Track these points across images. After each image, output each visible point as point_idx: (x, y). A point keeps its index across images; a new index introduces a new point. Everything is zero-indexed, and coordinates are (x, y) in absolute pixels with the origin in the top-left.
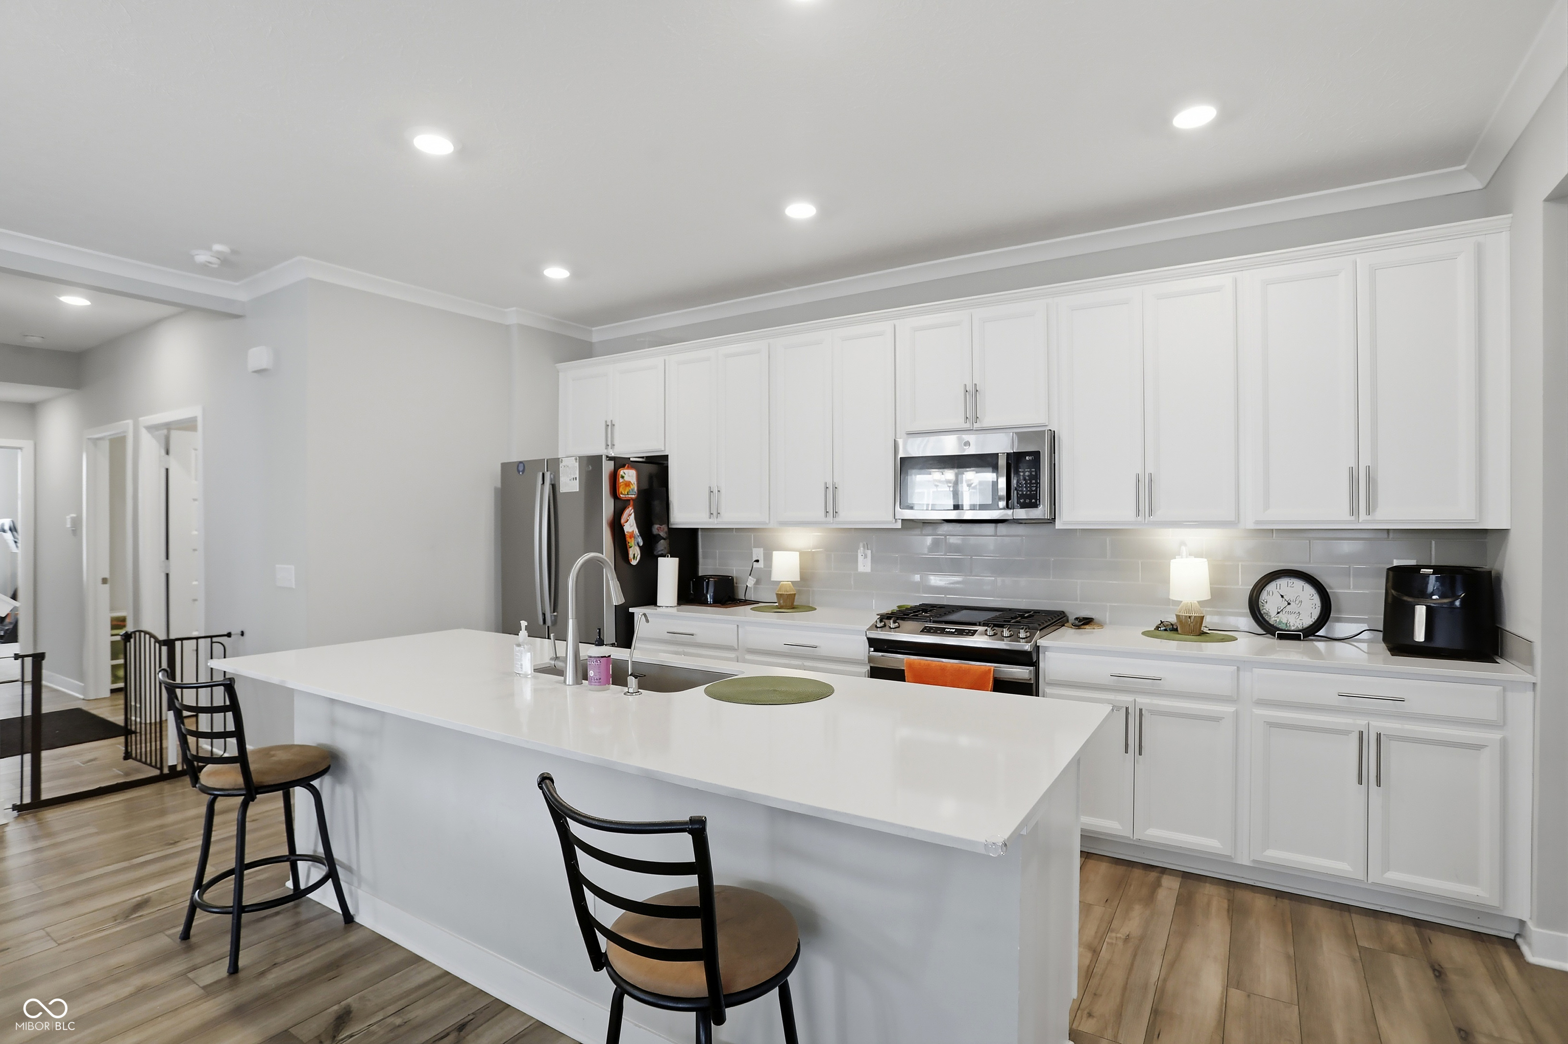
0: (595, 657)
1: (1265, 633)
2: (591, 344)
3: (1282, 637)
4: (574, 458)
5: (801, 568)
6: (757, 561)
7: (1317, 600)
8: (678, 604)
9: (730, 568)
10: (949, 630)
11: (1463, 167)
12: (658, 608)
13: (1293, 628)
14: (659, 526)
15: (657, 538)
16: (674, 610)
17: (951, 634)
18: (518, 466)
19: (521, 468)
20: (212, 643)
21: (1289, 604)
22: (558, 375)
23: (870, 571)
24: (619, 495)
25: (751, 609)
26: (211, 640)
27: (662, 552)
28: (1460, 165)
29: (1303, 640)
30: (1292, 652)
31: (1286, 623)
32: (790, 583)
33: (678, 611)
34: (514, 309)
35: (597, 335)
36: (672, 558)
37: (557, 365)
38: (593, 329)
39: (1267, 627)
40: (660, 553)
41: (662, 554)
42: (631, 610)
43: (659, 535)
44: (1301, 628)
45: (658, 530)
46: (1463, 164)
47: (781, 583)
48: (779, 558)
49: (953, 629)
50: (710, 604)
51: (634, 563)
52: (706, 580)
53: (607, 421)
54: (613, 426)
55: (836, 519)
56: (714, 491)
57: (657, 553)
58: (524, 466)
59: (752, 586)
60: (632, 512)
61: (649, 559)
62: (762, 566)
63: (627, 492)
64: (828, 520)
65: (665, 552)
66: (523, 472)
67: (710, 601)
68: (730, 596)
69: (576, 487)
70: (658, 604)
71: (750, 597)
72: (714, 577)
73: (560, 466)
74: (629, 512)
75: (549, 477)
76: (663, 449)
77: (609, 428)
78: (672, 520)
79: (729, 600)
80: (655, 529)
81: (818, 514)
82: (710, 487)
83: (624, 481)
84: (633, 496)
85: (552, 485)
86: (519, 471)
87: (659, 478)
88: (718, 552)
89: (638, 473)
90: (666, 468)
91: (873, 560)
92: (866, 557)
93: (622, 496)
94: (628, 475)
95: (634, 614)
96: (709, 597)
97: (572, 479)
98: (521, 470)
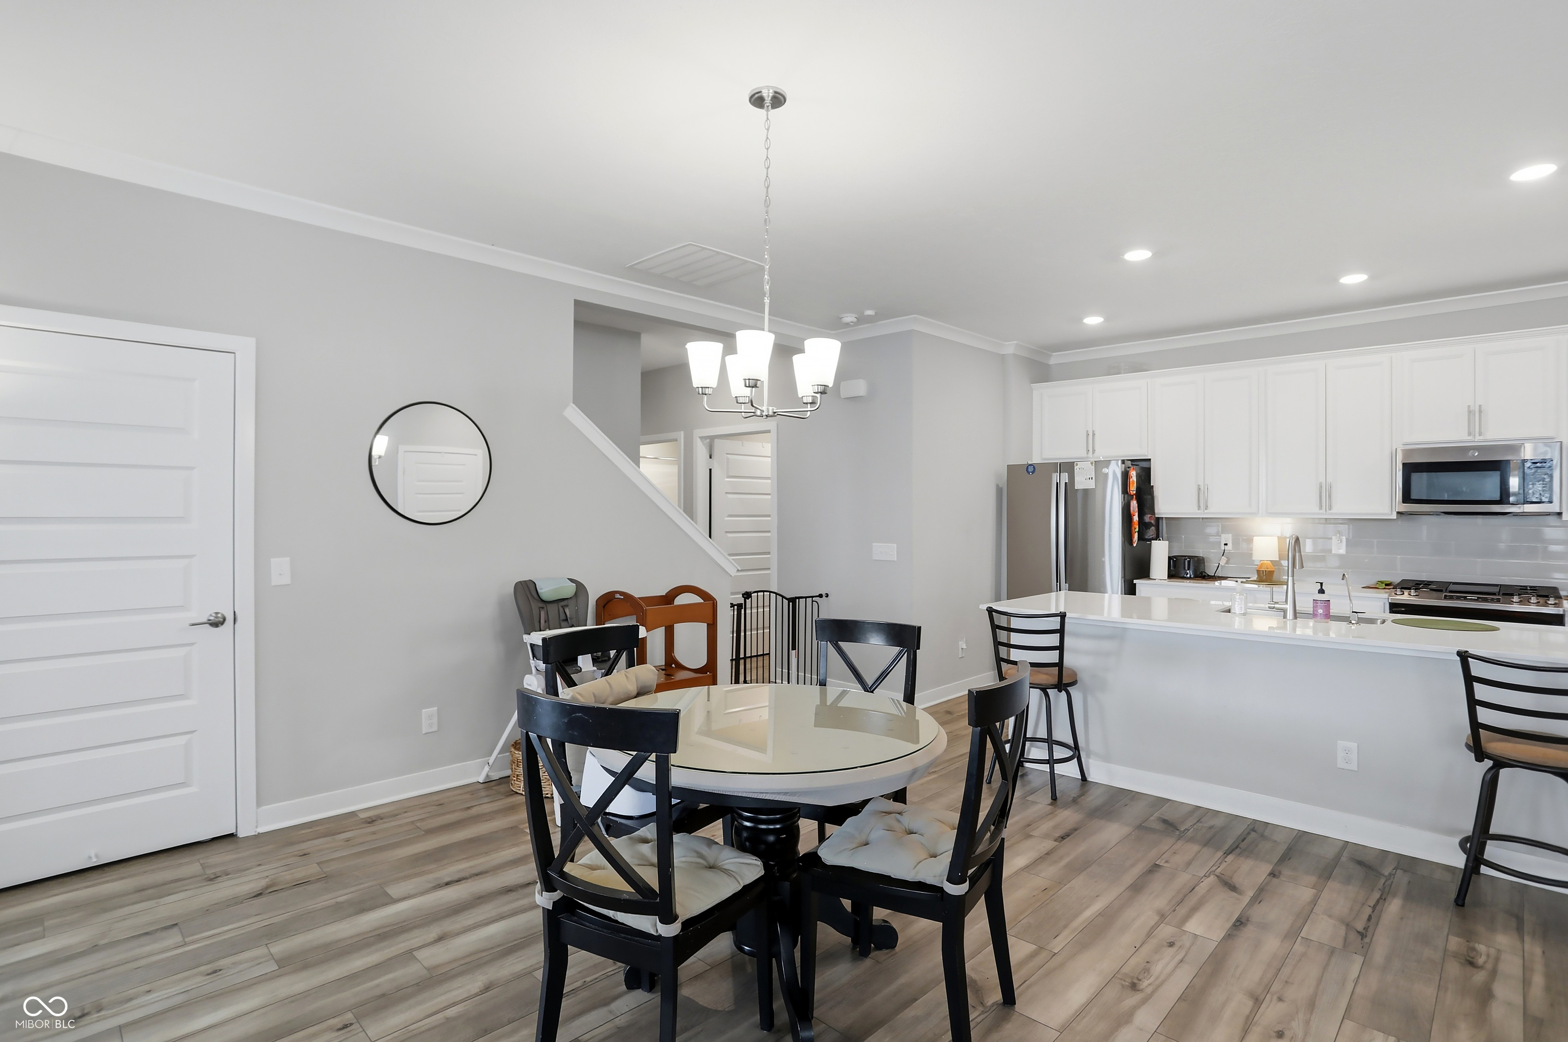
2: (1048, 366)
4: (1088, 462)
5: (1279, 551)
6: (1226, 544)
8: (1168, 578)
10: (1470, 597)
12: (1152, 581)
14: (1150, 515)
15: (1149, 526)
16: (1165, 583)
17: (1472, 600)
18: (1025, 467)
19: (1031, 469)
20: (813, 601)
22: (1032, 392)
23: (1345, 553)
24: (1129, 492)
26: (812, 599)
27: (1153, 536)
32: (1269, 562)
33: (1168, 582)
34: (1015, 342)
35: (1055, 359)
37: (1031, 384)
38: (1054, 354)
41: (1153, 538)
42: (1135, 581)
43: (1151, 522)
45: (1151, 519)
47: (1262, 561)
48: (1258, 541)
49: (1475, 598)
50: (1190, 578)
51: (1135, 545)
52: (1186, 559)
53: (1087, 431)
54: (1094, 435)
55: (1330, 511)
56: (1202, 488)
57: (1150, 536)
58: (1034, 467)
59: (1223, 565)
60: (1137, 505)
61: (1141, 542)
62: (1231, 549)
63: (1133, 489)
64: (1321, 511)
65: (1154, 536)
66: (1033, 472)
67: (1190, 575)
68: (1202, 573)
69: (1091, 485)
70: (1151, 578)
71: (1219, 574)
72: (1190, 557)
73: (1075, 469)
74: (1134, 504)
75: (1065, 477)
76: (1146, 454)
77: (1090, 436)
78: (1156, 511)
79: (1201, 575)
80: (1147, 518)
81: (1312, 508)
82: (1199, 486)
83: (1131, 480)
84: (1135, 492)
85: (1066, 483)
86: (1029, 473)
87: (1143, 478)
88: (1183, 537)
89: (1136, 473)
90: (1149, 469)
91: (1349, 543)
92: (1341, 542)
93: (1131, 492)
94: (1133, 474)
95: (1135, 584)
96: (1190, 573)
97: (1087, 479)
98: (1031, 471)
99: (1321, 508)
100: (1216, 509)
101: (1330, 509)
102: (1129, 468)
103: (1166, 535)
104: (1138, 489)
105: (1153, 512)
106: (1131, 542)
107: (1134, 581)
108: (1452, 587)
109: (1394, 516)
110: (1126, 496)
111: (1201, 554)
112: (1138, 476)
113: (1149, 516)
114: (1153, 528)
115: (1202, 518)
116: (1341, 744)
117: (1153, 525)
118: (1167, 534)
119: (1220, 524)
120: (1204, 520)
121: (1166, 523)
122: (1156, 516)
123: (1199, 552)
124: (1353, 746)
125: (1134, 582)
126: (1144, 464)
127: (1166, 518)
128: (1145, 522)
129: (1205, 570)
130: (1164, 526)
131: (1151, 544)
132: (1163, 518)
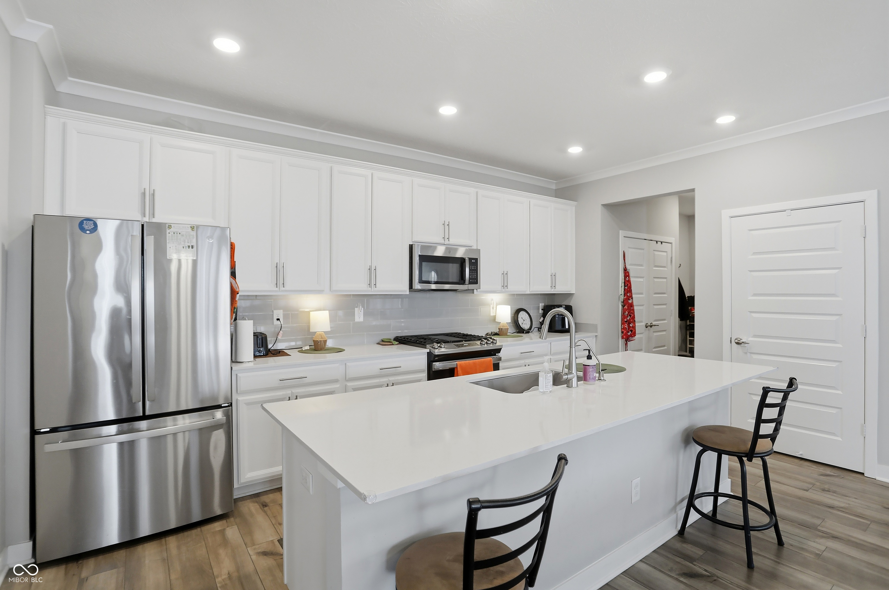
0: (592, 366)
1: (520, 331)
3: (526, 332)
6: (278, 320)
7: (529, 318)
10: (465, 344)
17: (467, 346)
21: (524, 321)
28: (555, 180)
29: (530, 333)
30: (528, 338)
31: (525, 328)
36: (248, 320)
39: (522, 331)
44: (528, 329)
55: (375, 289)
56: (279, 266)
62: (282, 323)
73: (167, 232)
91: (365, 315)
92: (361, 312)
97: (186, 247)
98: (90, 228)
99: (370, 287)
101: (375, 287)
109: (408, 292)
116: (634, 483)
119: (273, 300)
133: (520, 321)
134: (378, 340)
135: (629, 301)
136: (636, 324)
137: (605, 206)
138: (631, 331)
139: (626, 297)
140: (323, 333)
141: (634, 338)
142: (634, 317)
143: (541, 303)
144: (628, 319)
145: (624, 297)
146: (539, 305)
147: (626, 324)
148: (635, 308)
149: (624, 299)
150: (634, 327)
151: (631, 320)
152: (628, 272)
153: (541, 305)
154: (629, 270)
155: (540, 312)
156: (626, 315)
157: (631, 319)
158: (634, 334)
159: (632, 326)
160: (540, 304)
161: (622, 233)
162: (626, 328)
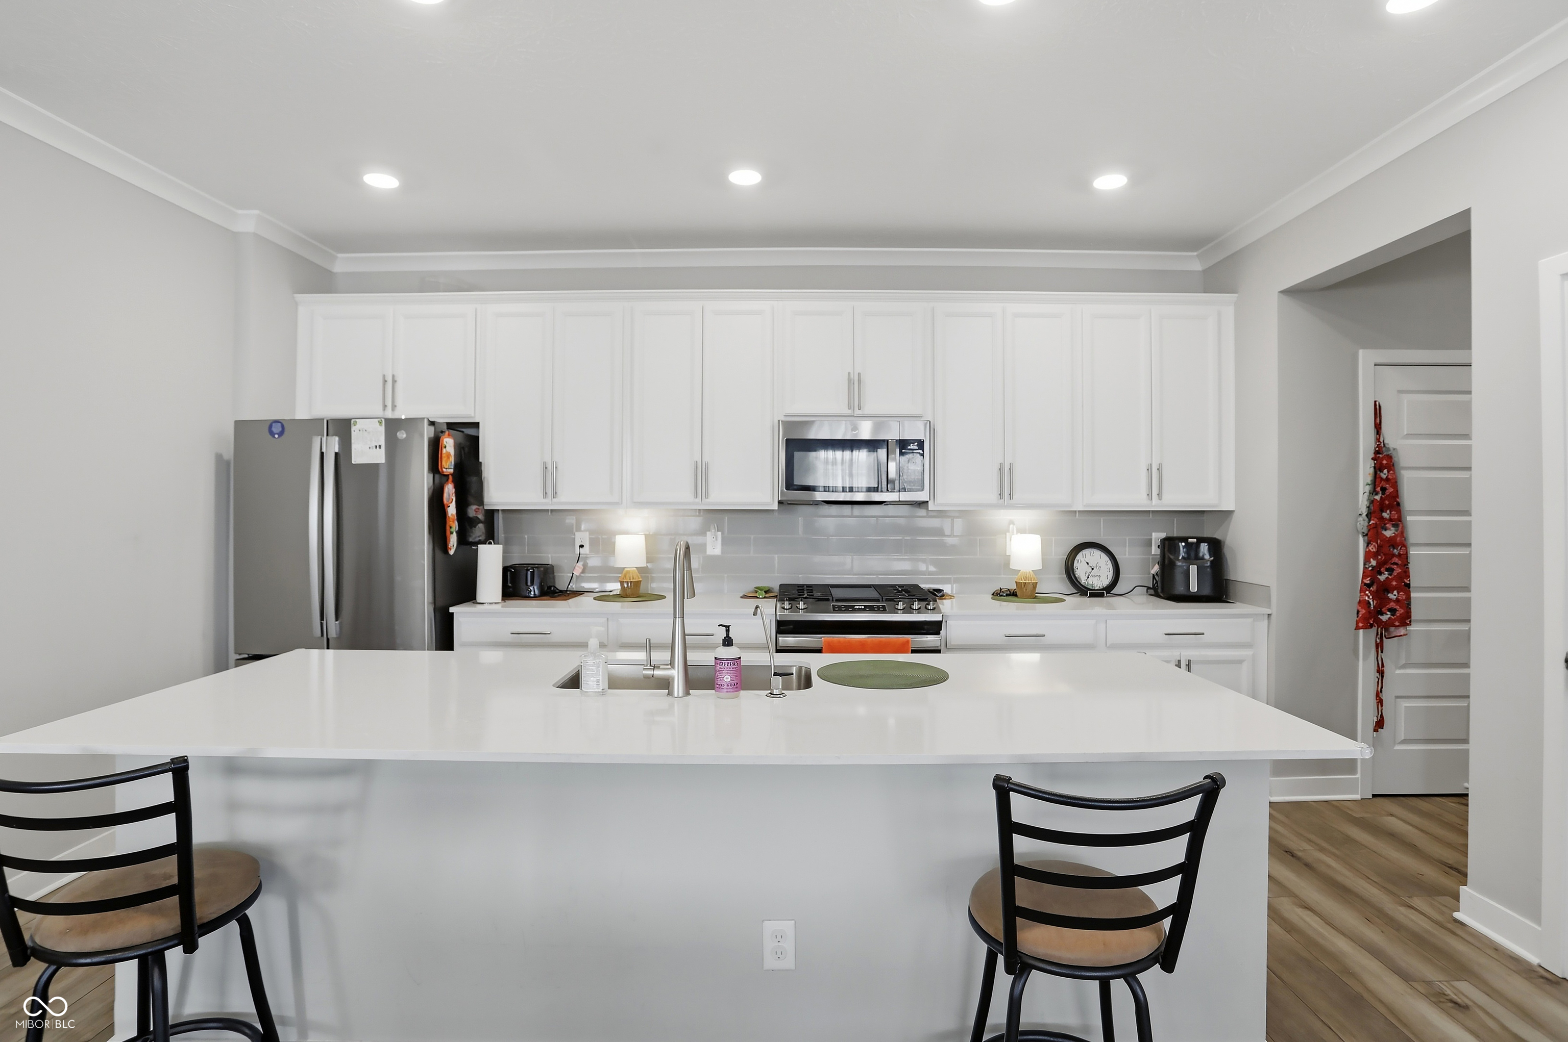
1: (1076, 592)
2: (330, 274)
3: (1092, 595)
4: (377, 420)
5: (647, 552)
6: (582, 546)
7: (1110, 565)
8: (502, 600)
9: (545, 555)
10: (858, 607)
11: (1195, 254)
12: (479, 606)
13: (1097, 588)
14: (476, 506)
15: (473, 522)
16: (498, 607)
17: (860, 610)
18: (271, 426)
19: (277, 429)
21: (1093, 569)
22: (297, 307)
23: (720, 554)
24: (442, 470)
25: (595, 599)
27: (480, 538)
28: (1192, 251)
29: (1106, 597)
30: (1096, 607)
31: (1092, 585)
33: (502, 607)
34: (256, 212)
35: (342, 264)
36: (495, 545)
37: (296, 295)
38: (340, 255)
39: (1083, 590)
40: (477, 539)
41: (480, 540)
42: (452, 610)
43: (478, 518)
44: (1102, 588)
45: (476, 512)
46: (1196, 251)
47: (626, 569)
48: (622, 542)
49: (862, 606)
50: (535, 597)
51: (452, 552)
52: (529, 570)
53: (384, 376)
54: (394, 381)
55: (707, 500)
56: (549, 467)
57: (475, 538)
58: (283, 426)
59: (578, 575)
60: (454, 490)
61: (465, 548)
62: (588, 552)
63: (448, 465)
64: (697, 500)
65: (482, 538)
66: (281, 434)
67: (535, 594)
68: (549, 587)
69: (379, 457)
70: (479, 601)
71: (573, 586)
72: (534, 566)
73: (352, 430)
74: (449, 490)
75: (333, 445)
76: (473, 415)
77: (389, 384)
78: (486, 500)
79: (550, 592)
80: (472, 511)
81: (684, 495)
82: (545, 463)
83: (444, 451)
84: (452, 471)
85: (336, 454)
86: (272, 434)
87: (466, 449)
88: (526, 536)
89: (455, 443)
90: (478, 437)
91: (724, 542)
92: (716, 540)
93: (444, 470)
94: (449, 445)
95: (453, 613)
96: (534, 590)
97: (373, 447)
98: (278, 432)
99: (696, 496)
100: (566, 498)
101: (707, 497)
102: (442, 432)
103: (503, 535)
104: (459, 466)
105: (480, 501)
106: (445, 548)
107: (450, 608)
108: (837, 593)
109: (775, 506)
110: (437, 476)
111: (550, 560)
112: (459, 448)
113: (474, 507)
114: (481, 526)
115: (552, 510)
116: (770, 926)
117: (480, 522)
118: (504, 533)
119: (575, 517)
120: (554, 513)
121: (503, 518)
122: (486, 508)
123: (549, 556)
124: (787, 927)
125: (450, 611)
126: (471, 431)
127: (503, 510)
128: (469, 518)
129: (554, 582)
130: (500, 522)
131: (477, 549)
132: (498, 510)
133: (1081, 570)
134: (749, 587)
135: (1384, 532)
136: (1413, 595)
137: (1293, 292)
138: (1393, 611)
139: (1372, 522)
140: (634, 570)
141: (1402, 631)
142: (1406, 573)
143: (1154, 532)
144: (1382, 578)
145: (1370, 521)
146: (1151, 535)
147: (1367, 592)
148: (1413, 552)
149: (1369, 525)
150: (1406, 604)
151: (1394, 583)
152: (1389, 457)
153: (1157, 536)
154: (1394, 449)
155: (1153, 553)
156: (1370, 568)
157: (1392, 579)
158: (1405, 620)
159: (1395, 597)
160: (1153, 534)
161: (1366, 358)
162: (1369, 603)
